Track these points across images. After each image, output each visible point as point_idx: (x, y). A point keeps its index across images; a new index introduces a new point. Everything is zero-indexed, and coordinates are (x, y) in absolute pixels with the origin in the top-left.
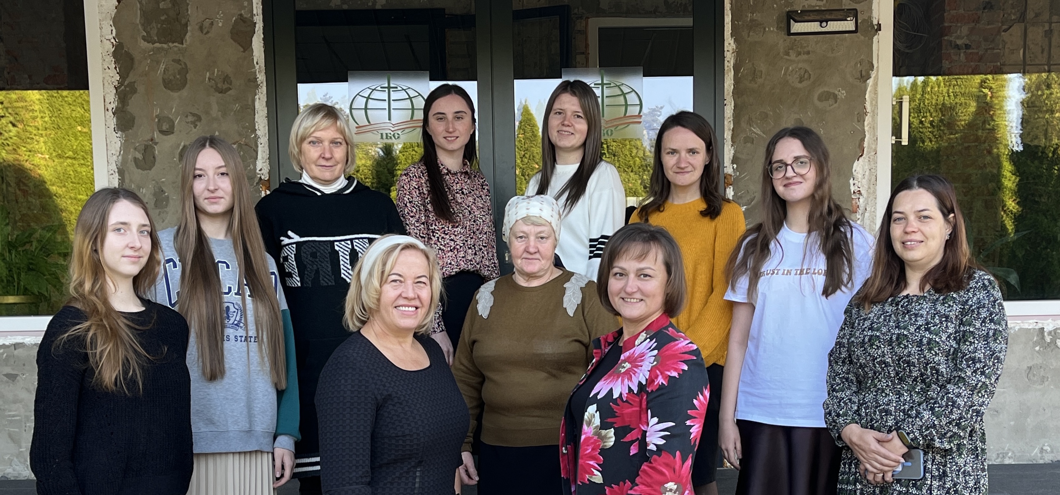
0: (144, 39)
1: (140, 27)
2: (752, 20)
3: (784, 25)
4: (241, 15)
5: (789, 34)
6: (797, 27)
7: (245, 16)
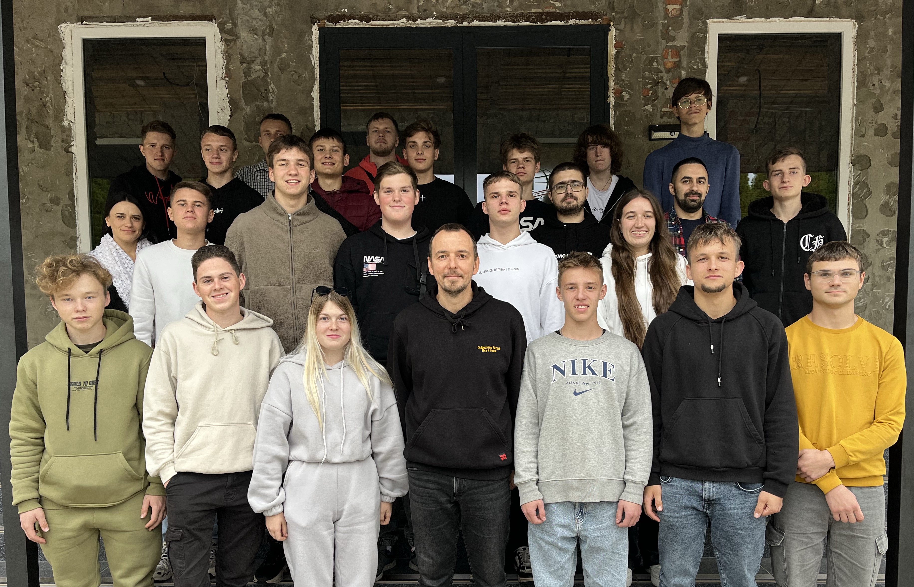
0: (246, 139)
1: (243, 132)
2: (627, 131)
3: (647, 134)
4: (307, 125)
5: (650, 139)
6: (656, 135)
7: (310, 126)
